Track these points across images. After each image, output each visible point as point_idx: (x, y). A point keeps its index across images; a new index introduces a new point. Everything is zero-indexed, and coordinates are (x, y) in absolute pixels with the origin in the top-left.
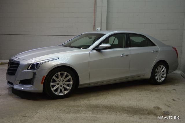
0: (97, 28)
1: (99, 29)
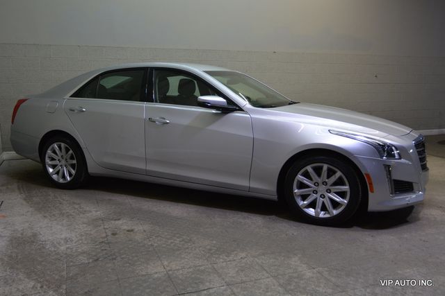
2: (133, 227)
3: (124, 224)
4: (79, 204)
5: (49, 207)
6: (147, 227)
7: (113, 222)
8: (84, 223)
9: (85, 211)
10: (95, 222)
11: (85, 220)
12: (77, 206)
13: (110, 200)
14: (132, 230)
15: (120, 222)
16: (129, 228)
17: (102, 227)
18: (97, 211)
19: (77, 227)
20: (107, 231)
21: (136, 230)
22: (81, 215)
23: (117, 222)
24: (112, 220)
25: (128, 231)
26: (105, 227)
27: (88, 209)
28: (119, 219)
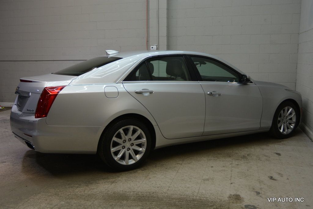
0: (152, 47)
1: (155, 47)
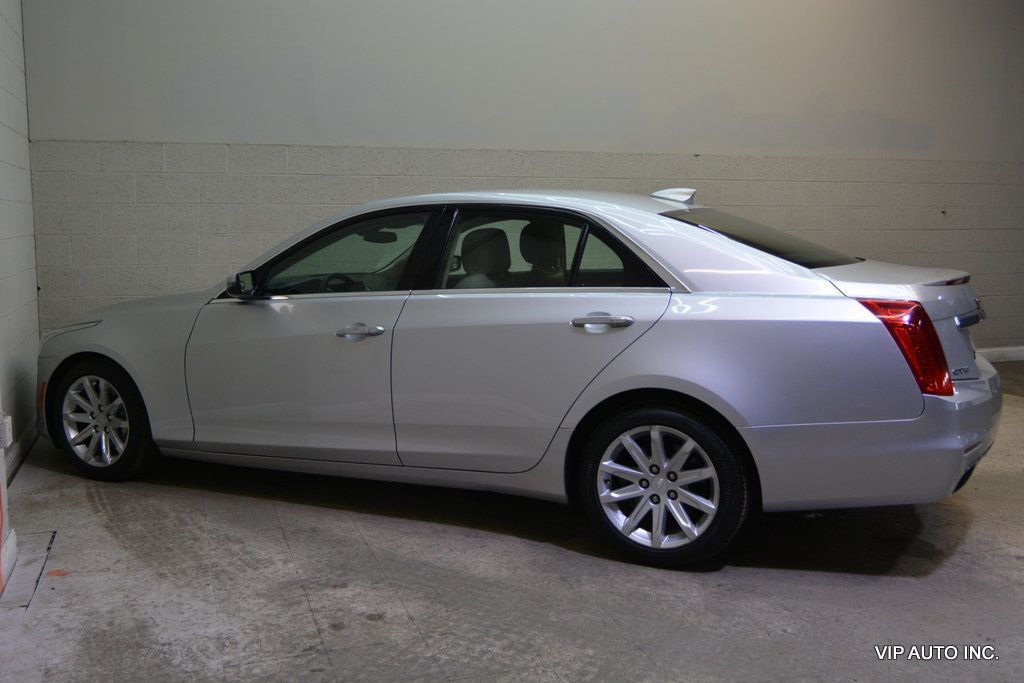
2: (381, 609)
3: (358, 598)
4: (240, 541)
5: (169, 549)
6: (415, 607)
7: (329, 592)
8: (259, 595)
9: (258, 561)
10: (286, 592)
11: (261, 587)
12: (236, 548)
13: (314, 530)
14: (380, 617)
15: (347, 592)
16: (371, 611)
17: (305, 605)
18: (286, 562)
19: (243, 604)
20: (318, 617)
21: (389, 615)
22: (250, 572)
23: (339, 593)
24: (326, 585)
25: (371, 617)
26: (313, 605)
27: (263, 555)
28: (344, 585)
